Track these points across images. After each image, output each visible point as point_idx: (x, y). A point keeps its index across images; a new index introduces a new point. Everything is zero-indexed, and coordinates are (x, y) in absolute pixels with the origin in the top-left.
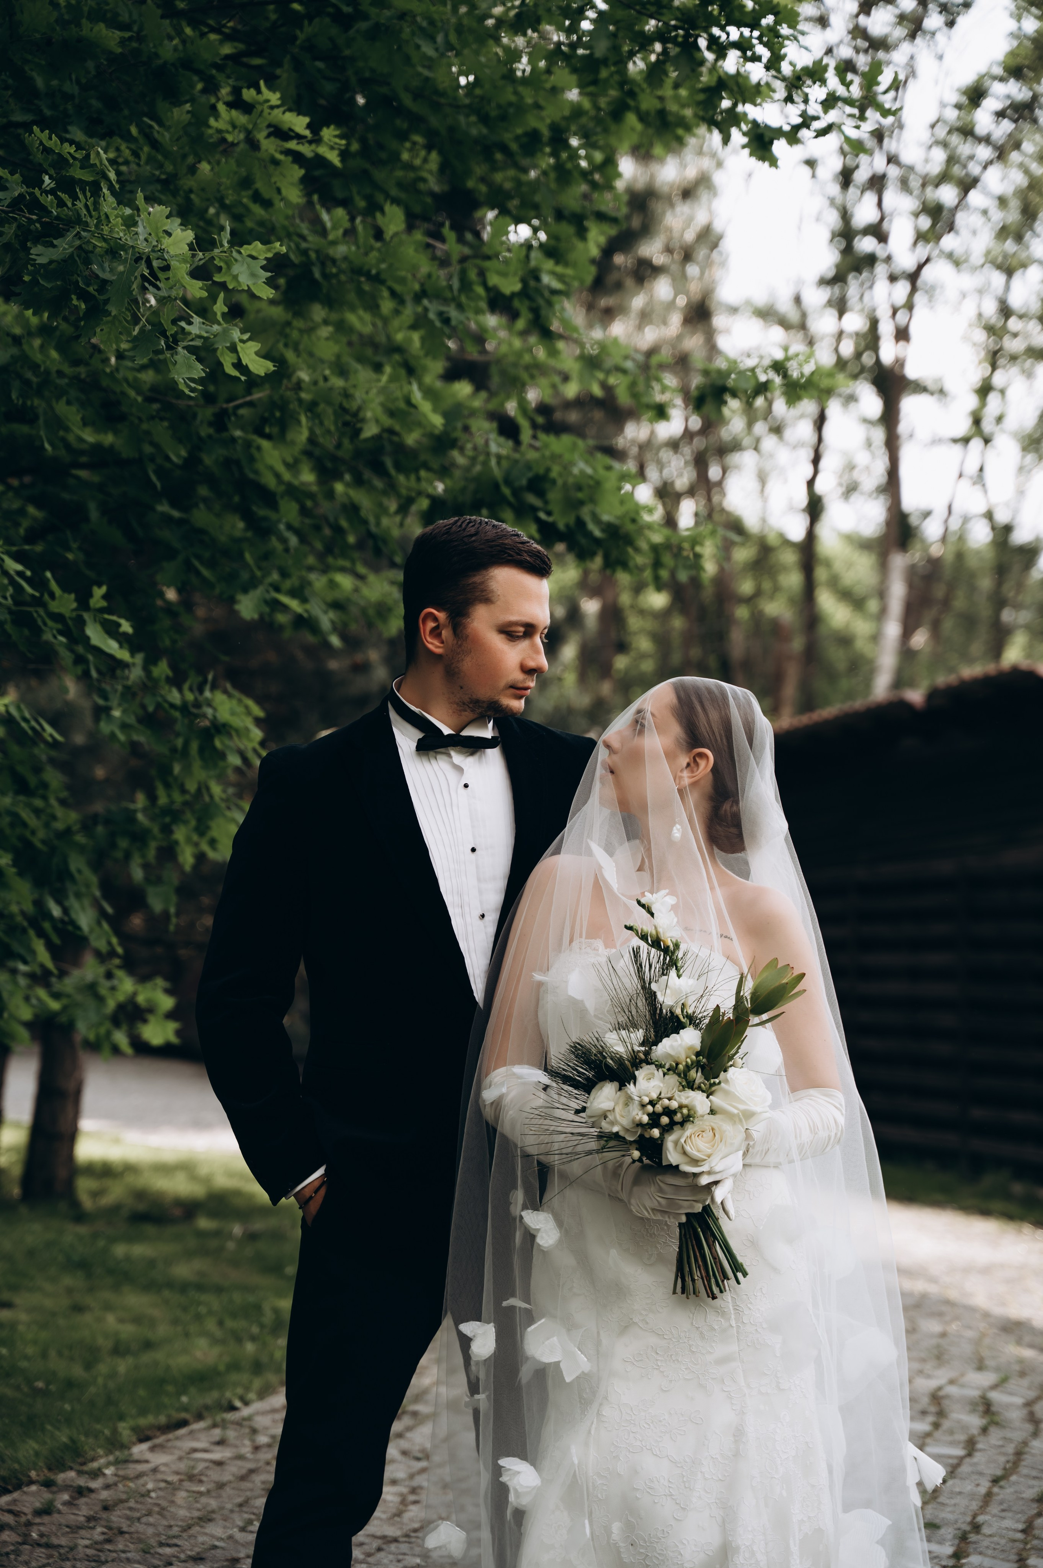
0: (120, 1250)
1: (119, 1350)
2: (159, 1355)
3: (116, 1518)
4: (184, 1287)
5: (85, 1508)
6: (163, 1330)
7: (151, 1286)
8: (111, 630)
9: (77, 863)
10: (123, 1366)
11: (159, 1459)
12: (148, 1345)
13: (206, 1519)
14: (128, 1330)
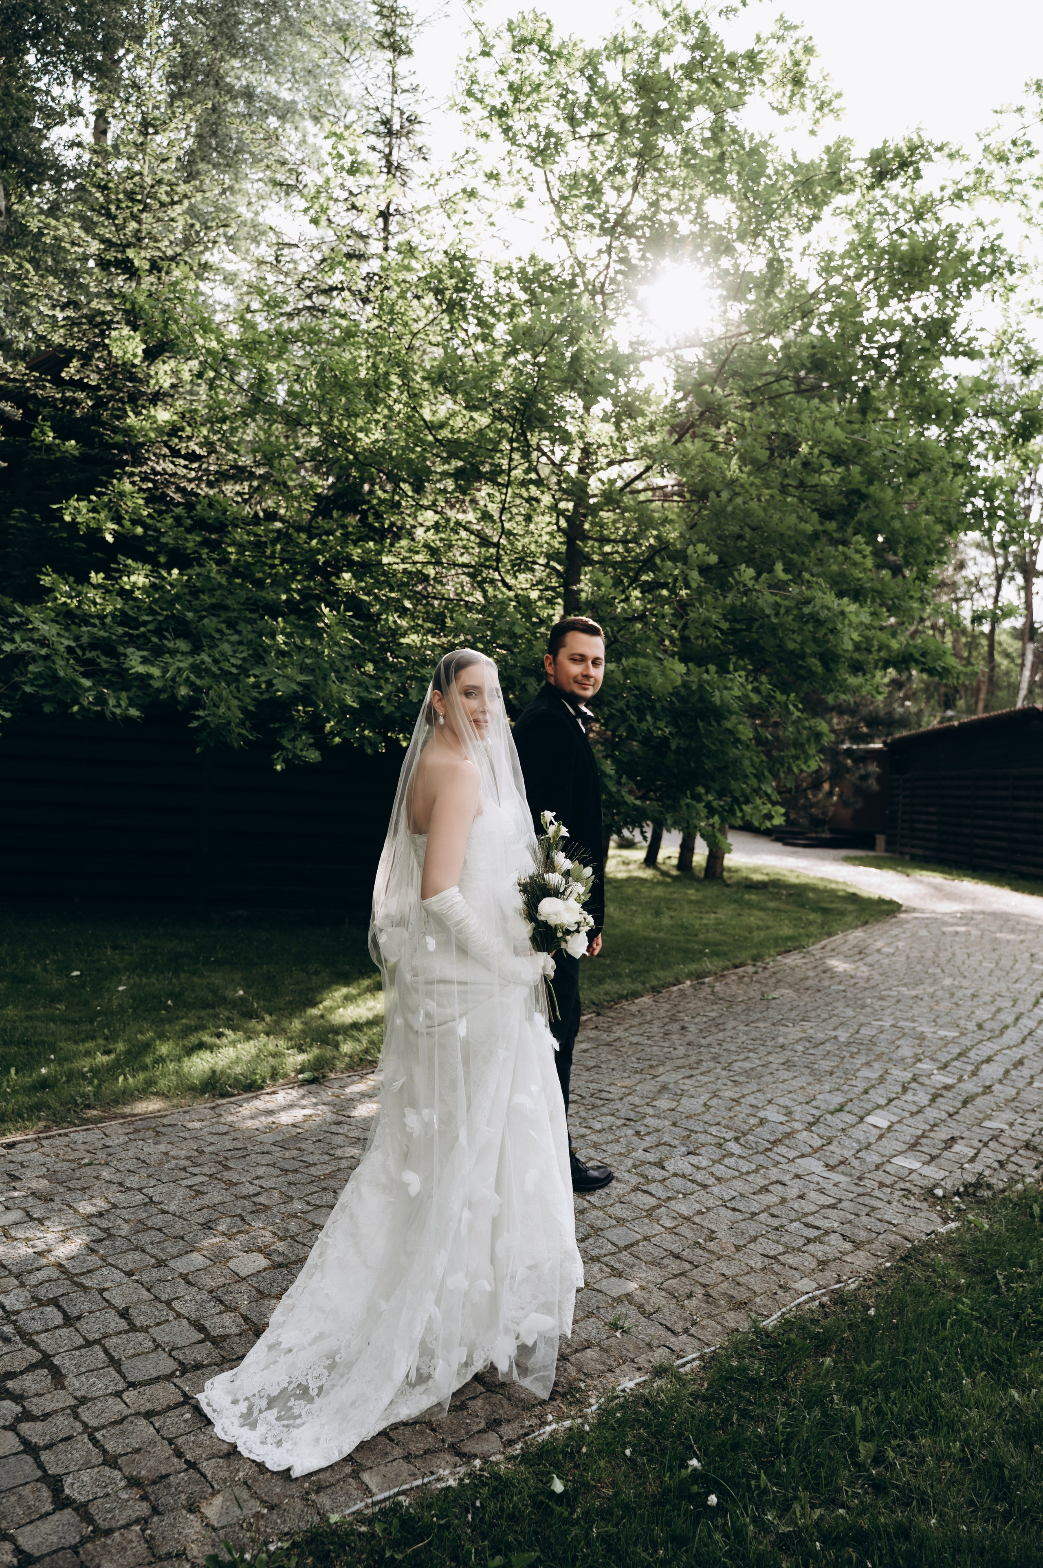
0: (747, 897)
1: (759, 928)
2: (773, 931)
3: (779, 976)
4: (773, 910)
5: (767, 974)
6: (770, 923)
7: (762, 909)
8: (795, 706)
9: (766, 773)
10: (762, 934)
11: (787, 961)
12: (768, 928)
13: (807, 978)
14: (760, 923)
